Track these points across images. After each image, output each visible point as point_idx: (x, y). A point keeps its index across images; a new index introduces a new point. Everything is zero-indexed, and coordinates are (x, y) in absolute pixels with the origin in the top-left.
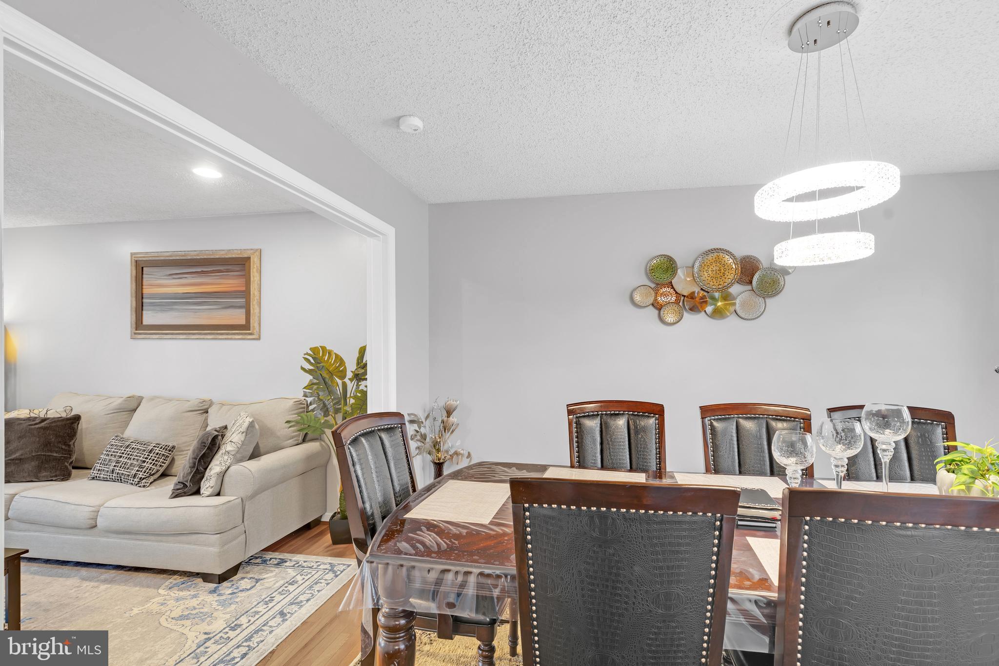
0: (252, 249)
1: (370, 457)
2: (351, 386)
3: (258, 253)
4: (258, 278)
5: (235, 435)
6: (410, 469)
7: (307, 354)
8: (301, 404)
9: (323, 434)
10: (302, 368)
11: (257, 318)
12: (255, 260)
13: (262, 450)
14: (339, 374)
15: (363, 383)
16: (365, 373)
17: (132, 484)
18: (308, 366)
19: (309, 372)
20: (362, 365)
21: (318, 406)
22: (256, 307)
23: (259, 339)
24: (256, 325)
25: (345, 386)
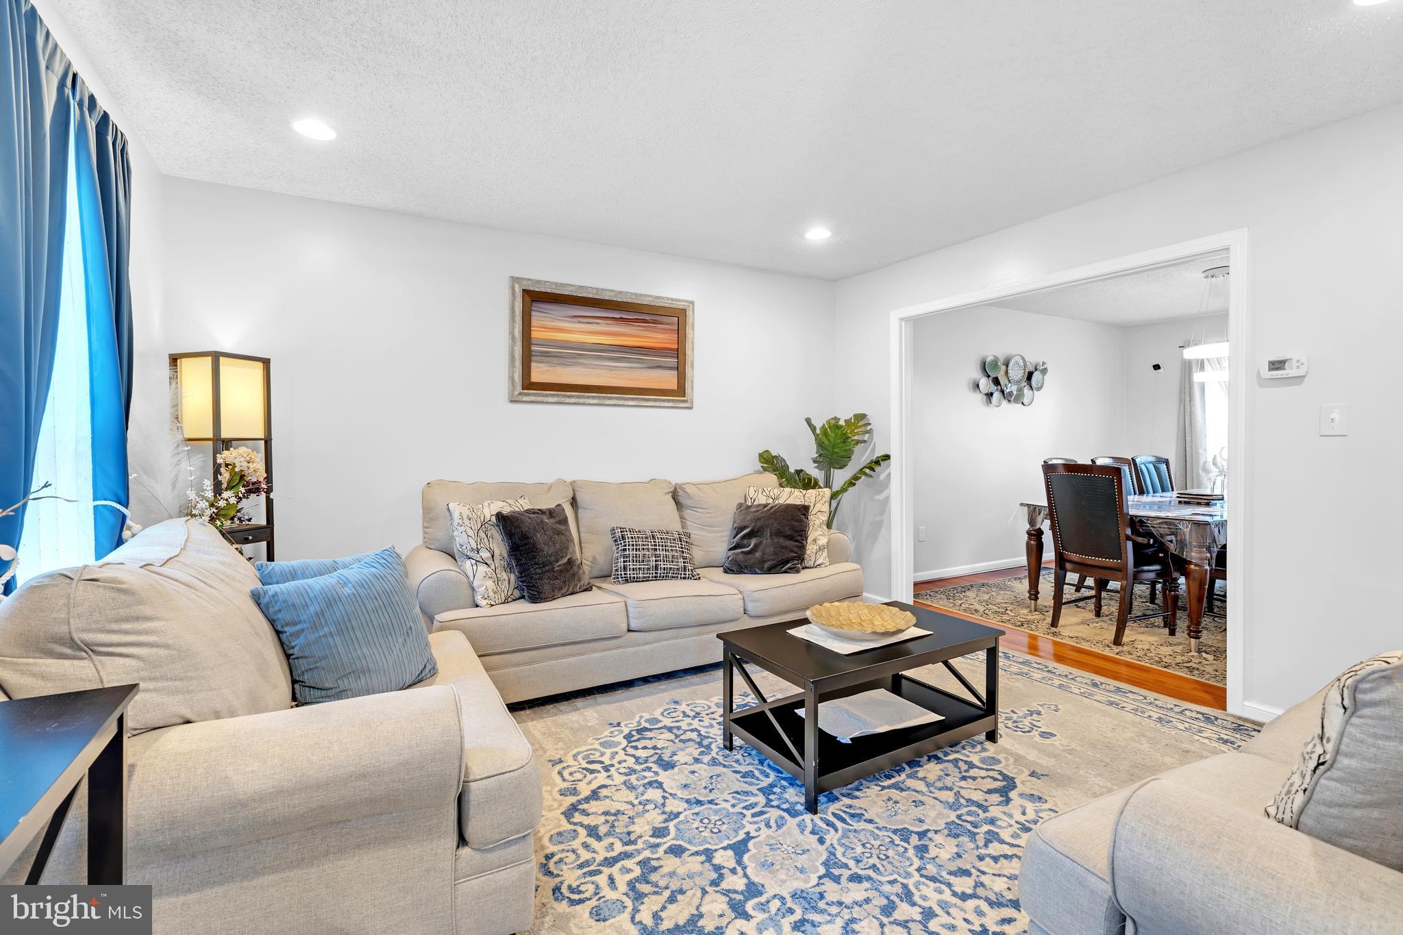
17: (685, 578)
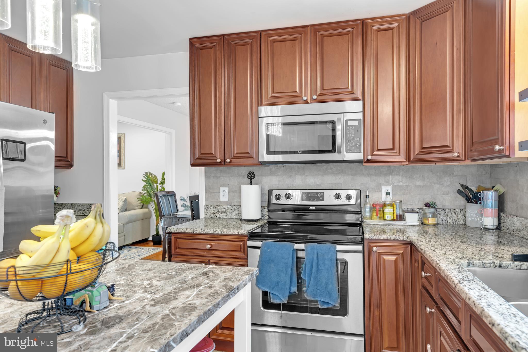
0: (121, 134)
1: (165, 202)
2: (160, 187)
3: (124, 135)
4: (124, 145)
5: (120, 202)
6: (177, 208)
7: (144, 174)
8: (141, 194)
9: (149, 204)
10: (142, 180)
11: (123, 161)
12: (123, 138)
13: (127, 210)
14: (155, 182)
15: (164, 186)
16: (164, 182)
18: (144, 179)
19: (145, 181)
20: (163, 178)
21: (147, 195)
22: (123, 156)
23: (124, 169)
24: (123, 163)
25: (157, 186)
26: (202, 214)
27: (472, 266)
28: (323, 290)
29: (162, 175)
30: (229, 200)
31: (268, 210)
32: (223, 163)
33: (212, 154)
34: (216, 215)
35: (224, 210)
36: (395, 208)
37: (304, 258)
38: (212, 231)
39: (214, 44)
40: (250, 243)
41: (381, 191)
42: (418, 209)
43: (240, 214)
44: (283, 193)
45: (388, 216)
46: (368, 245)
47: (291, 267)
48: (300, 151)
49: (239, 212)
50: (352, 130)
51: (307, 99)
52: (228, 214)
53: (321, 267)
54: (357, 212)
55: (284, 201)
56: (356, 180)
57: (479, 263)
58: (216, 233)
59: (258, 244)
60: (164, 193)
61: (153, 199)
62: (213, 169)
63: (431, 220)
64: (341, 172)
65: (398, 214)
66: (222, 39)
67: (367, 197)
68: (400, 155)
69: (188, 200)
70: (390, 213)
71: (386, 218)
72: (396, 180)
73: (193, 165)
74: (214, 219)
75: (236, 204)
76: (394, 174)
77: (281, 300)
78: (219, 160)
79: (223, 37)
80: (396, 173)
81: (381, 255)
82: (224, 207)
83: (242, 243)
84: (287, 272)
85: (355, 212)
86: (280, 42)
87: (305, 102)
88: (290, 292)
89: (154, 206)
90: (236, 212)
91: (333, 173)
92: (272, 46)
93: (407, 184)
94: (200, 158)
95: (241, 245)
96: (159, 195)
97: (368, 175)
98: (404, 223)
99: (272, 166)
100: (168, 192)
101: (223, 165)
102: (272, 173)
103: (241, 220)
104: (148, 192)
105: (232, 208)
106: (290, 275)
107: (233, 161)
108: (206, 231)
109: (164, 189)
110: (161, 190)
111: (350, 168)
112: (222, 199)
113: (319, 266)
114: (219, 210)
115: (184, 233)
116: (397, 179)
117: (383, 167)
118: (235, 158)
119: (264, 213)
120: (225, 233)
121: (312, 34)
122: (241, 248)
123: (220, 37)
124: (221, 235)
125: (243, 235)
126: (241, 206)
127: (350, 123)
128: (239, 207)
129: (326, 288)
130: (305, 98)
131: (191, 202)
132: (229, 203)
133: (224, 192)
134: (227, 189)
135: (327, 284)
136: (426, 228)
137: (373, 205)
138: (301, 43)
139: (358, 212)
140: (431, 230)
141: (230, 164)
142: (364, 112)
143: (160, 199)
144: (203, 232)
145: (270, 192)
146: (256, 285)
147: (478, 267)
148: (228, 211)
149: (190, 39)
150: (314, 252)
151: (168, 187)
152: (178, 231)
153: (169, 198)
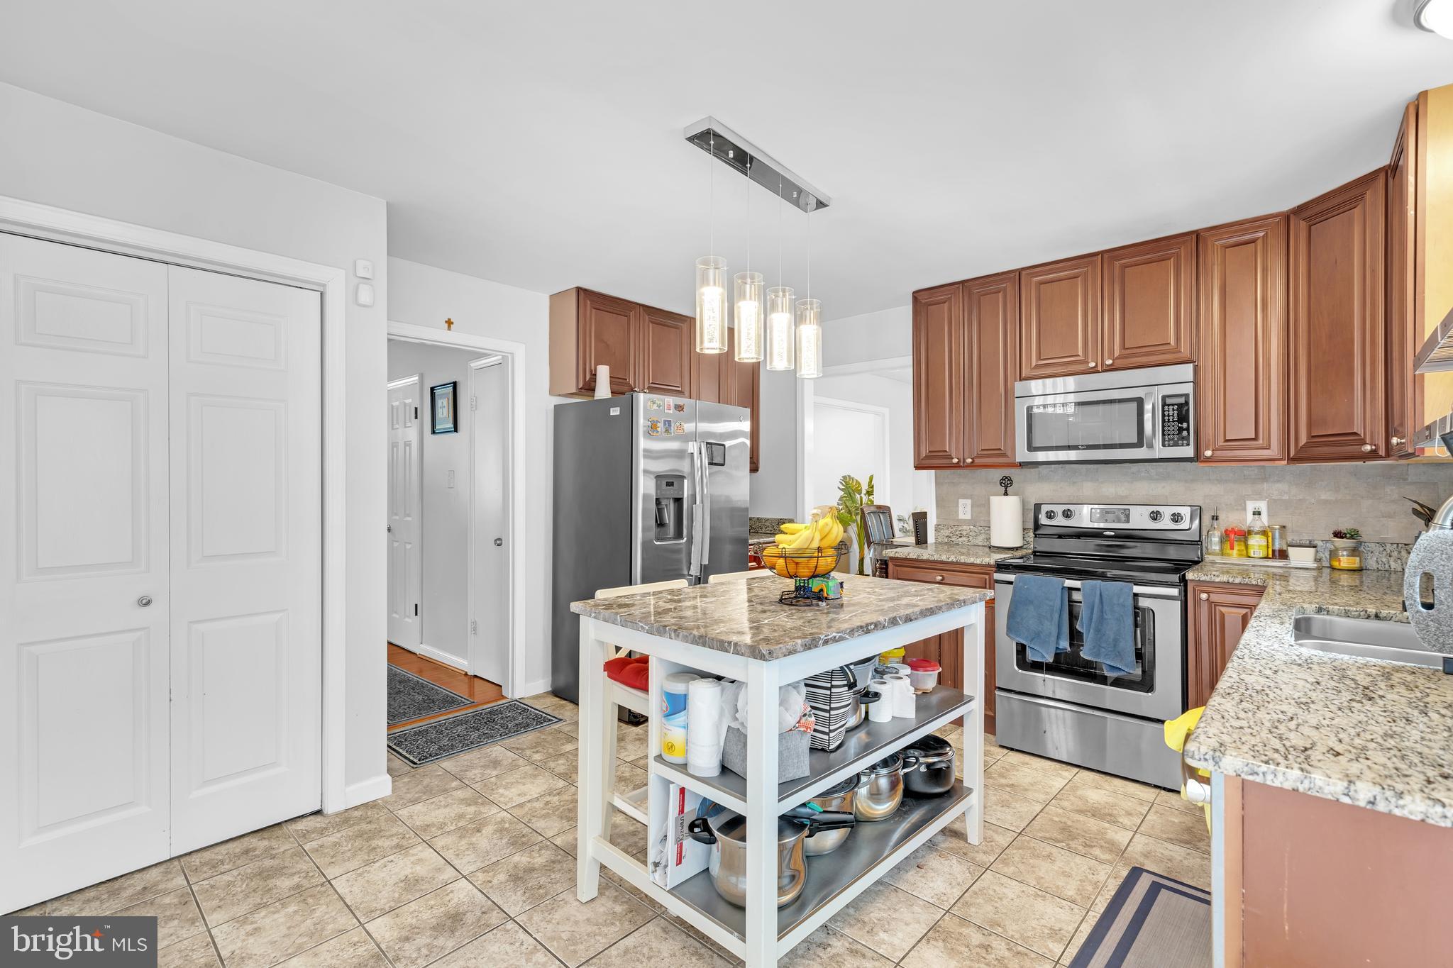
1: (874, 521)
2: (865, 499)
6: (892, 531)
7: (841, 479)
10: (839, 488)
14: (858, 491)
15: (871, 497)
16: (873, 491)
18: (842, 487)
19: (842, 490)
20: (871, 485)
21: (845, 511)
25: (861, 498)
26: (931, 538)
27: (1326, 613)
28: (1110, 649)
29: (868, 480)
30: (972, 517)
31: (1035, 534)
32: (962, 464)
33: (946, 451)
34: (953, 539)
35: (964, 533)
36: (1270, 539)
37: (1081, 602)
38: (944, 558)
39: (950, 296)
40: (997, 576)
41: (1245, 509)
42: (1322, 541)
43: (989, 539)
44: (1059, 510)
45: (1254, 552)
46: (1194, 589)
47: (1058, 611)
48: (1082, 446)
49: (988, 537)
50: (1173, 410)
51: (1096, 366)
52: (971, 538)
53: (1108, 616)
54: (1193, 543)
55: (1060, 521)
56: (1195, 490)
57: (1339, 609)
58: (950, 560)
59: (1011, 577)
60: (873, 509)
61: (854, 517)
62: (947, 472)
63: (1345, 561)
64: (1165, 477)
65: (1277, 547)
66: (961, 287)
67: (1215, 518)
68: (1269, 449)
69: (911, 522)
70: (1259, 546)
71: (1252, 555)
72: (1276, 490)
73: (917, 467)
74: (949, 544)
75: (983, 524)
76: (1272, 480)
77: (1044, 657)
78: (955, 460)
79: (961, 285)
80: (1276, 478)
81: (1217, 607)
82: (965, 528)
83: (987, 577)
84: (1052, 618)
85: (1190, 543)
86: (1052, 282)
87: (1094, 371)
88: (1057, 648)
89: (856, 529)
90: (983, 536)
91: (1150, 479)
92: (1038, 291)
93: (1301, 498)
94: (927, 457)
95: (986, 579)
96: (866, 510)
97: (1220, 481)
98: (1284, 563)
99: (1041, 468)
100: (879, 507)
101: (961, 467)
102: (1041, 479)
103: (990, 548)
104: (847, 506)
105: (975, 529)
106: (1057, 623)
107: (977, 461)
108: (936, 557)
109: (872, 502)
110: (867, 504)
111: (1184, 470)
112: (961, 516)
113: (1104, 614)
114: (957, 533)
115: (906, 559)
116: (1279, 489)
117: (1250, 469)
118: (979, 456)
119: (1028, 539)
120: (963, 561)
121: (1105, 266)
122: (986, 584)
123: (957, 286)
124: (957, 563)
125: (989, 566)
126: (989, 527)
127: (1169, 401)
128: (987, 528)
129: (1115, 646)
130: (1092, 365)
131: (915, 522)
132: (972, 522)
133: (965, 507)
134: (969, 502)
135: (1116, 641)
136: (1337, 574)
137: (1226, 531)
138: (1086, 281)
139: (1196, 543)
140: (1345, 580)
141: (972, 466)
142: (1196, 382)
143: (867, 516)
144: (932, 559)
145: (1037, 507)
146: (1007, 635)
147: (1337, 615)
148: (971, 534)
149: (914, 293)
150: (1095, 593)
151: (879, 499)
152: (897, 555)
153: (881, 515)
